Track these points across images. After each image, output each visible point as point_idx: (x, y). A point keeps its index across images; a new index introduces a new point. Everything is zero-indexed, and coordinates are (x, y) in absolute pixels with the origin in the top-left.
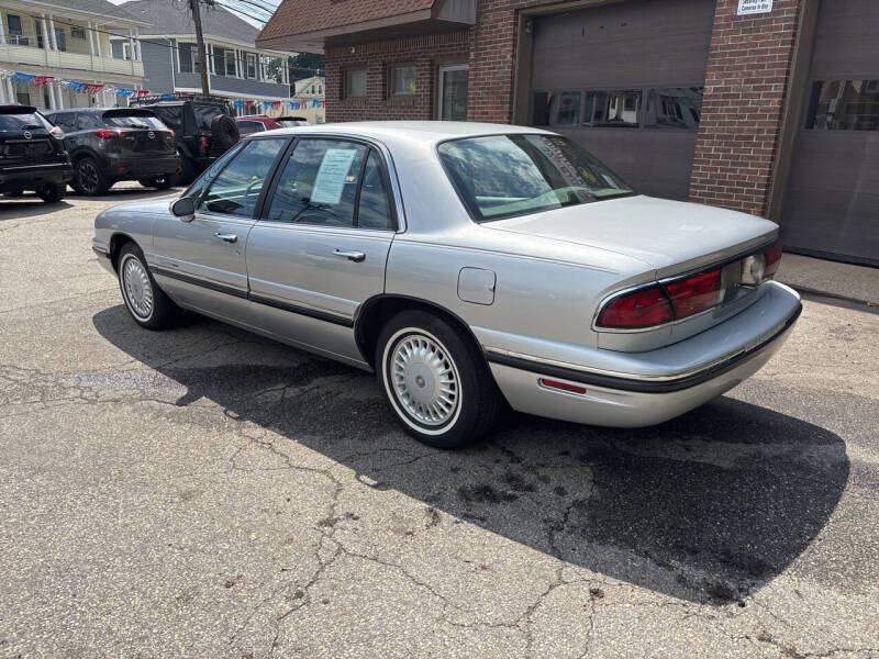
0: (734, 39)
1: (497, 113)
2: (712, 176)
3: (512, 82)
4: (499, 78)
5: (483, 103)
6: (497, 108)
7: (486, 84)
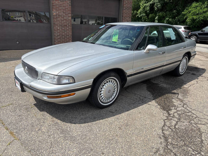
0: (58, 3)
2: (59, 34)
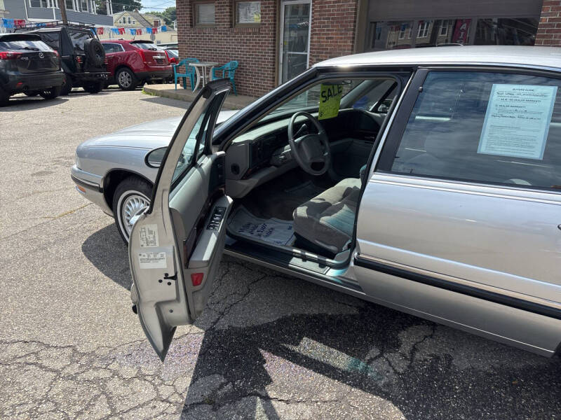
1: (341, 38)
3: (355, 14)
4: (344, 10)
5: (328, 30)
6: (341, 34)
7: (331, 15)
